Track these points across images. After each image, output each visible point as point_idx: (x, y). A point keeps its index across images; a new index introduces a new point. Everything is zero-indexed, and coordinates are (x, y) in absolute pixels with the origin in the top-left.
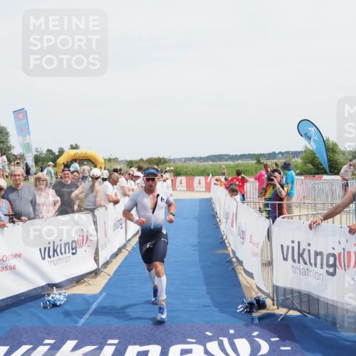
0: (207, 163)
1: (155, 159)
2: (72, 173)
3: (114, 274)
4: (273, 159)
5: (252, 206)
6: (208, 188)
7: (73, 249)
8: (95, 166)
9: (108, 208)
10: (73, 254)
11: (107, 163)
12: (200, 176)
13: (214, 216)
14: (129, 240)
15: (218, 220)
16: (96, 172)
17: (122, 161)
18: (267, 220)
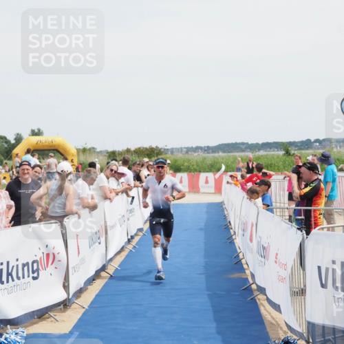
0: (216, 155)
1: (146, 149)
2: (33, 168)
3: (89, 307)
4: (307, 149)
5: (278, 214)
6: (218, 189)
7: (33, 272)
8: (66, 159)
9: (82, 216)
10: (34, 278)
11: (81, 153)
12: (207, 172)
13: (227, 227)
14: (111, 260)
15: (232, 233)
16: (66, 166)
17: (101, 152)
18: (299, 232)
